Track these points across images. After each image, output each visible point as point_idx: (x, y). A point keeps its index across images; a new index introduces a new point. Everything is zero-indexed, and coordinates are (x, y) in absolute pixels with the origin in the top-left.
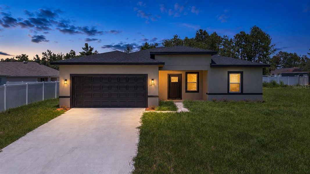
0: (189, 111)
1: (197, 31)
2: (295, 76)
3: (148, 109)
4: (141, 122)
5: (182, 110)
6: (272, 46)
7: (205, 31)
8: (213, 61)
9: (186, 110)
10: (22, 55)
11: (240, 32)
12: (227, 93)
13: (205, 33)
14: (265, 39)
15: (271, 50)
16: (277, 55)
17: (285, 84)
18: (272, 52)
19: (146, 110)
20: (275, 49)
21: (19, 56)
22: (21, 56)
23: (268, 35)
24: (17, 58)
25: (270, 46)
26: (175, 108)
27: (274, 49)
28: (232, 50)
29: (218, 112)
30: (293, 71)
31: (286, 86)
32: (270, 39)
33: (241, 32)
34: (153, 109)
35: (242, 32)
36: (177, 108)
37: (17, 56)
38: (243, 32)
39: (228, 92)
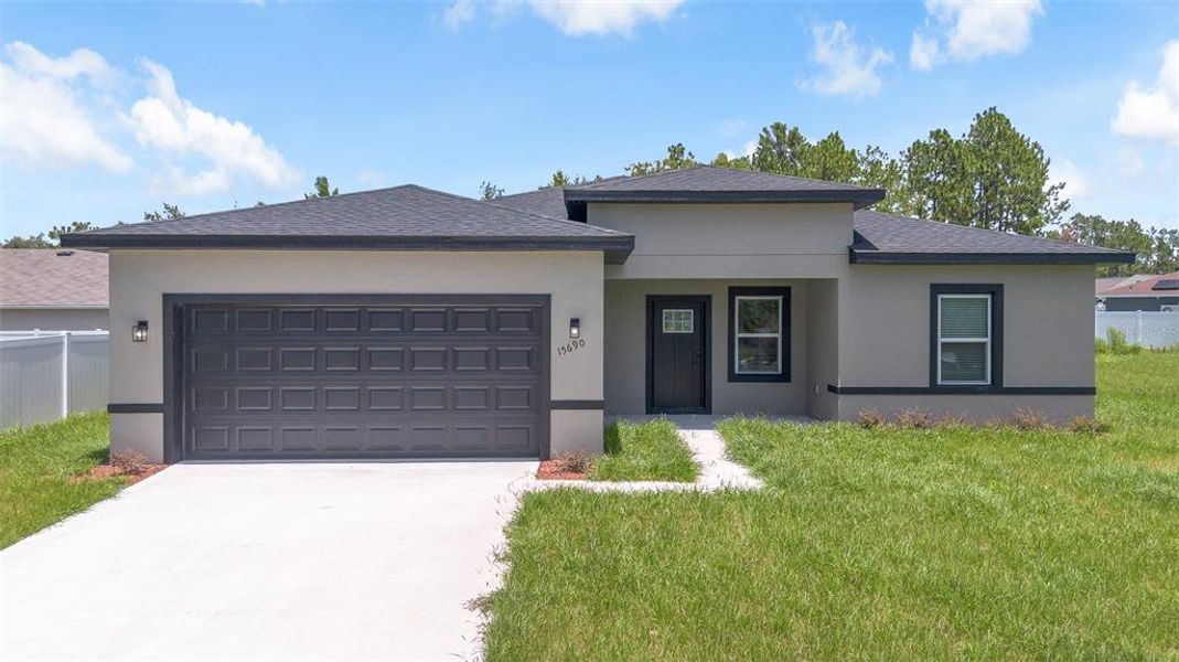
0: (756, 484)
1: (765, 130)
2: (1163, 307)
3: (549, 466)
4: (506, 558)
5: (726, 484)
6: (1053, 188)
7: (796, 129)
8: (861, 237)
9: (741, 477)
10: (74, 224)
11: (932, 133)
12: (926, 384)
13: (795, 138)
14: (1028, 160)
15: (1048, 208)
16: (1066, 227)
17: (1130, 343)
18: (1052, 217)
19: (539, 476)
20: (1063, 204)
21: (63, 228)
22: (69, 228)
23: (1036, 145)
24: (52, 235)
25: (1045, 189)
26: (684, 468)
27: (1059, 203)
28: (895, 206)
29: (910, 489)
30: (1154, 289)
31: (1136, 350)
32: (1044, 162)
33: (936, 135)
34: (575, 469)
35: (939, 131)
36: (700, 465)
37: (52, 230)
38: (942, 133)
39: (931, 381)
